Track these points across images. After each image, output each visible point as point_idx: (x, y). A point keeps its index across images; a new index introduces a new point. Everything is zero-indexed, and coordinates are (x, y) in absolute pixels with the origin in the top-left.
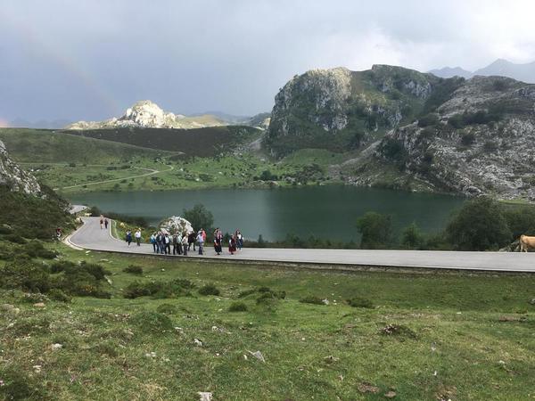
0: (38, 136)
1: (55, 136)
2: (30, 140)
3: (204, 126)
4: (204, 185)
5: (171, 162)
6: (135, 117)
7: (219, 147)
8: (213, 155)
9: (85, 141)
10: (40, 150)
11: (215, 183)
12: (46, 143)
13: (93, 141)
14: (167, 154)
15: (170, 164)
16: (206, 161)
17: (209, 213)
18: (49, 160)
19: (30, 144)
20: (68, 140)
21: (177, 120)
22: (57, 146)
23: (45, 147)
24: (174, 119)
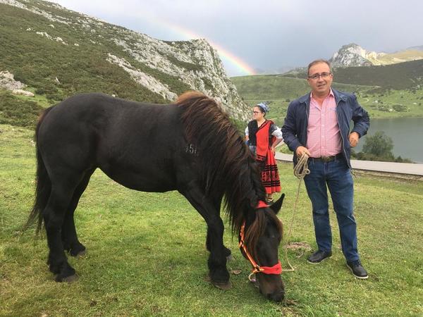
0: (267, 80)
1: (277, 79)
2: (261, 84)
3: (404, 61)
4: (397, 115)
5: (368, 95)
6: (340, 59)
7: (416, 80)
8: (408, 88)
9: (298, 81)
10: (267, 90)
11: (408, 113)
12: (271, 85)
13: (305, 81)
14: (364, 88)
15: (367, 97)
16: (402, 93)
17: (390, 138)
18: (272, 98)
19: (260, 87)
20: (287, 82)
21: (378, 58)
22: (279, 87)
23: (270, 88)
24: (375, 58)
